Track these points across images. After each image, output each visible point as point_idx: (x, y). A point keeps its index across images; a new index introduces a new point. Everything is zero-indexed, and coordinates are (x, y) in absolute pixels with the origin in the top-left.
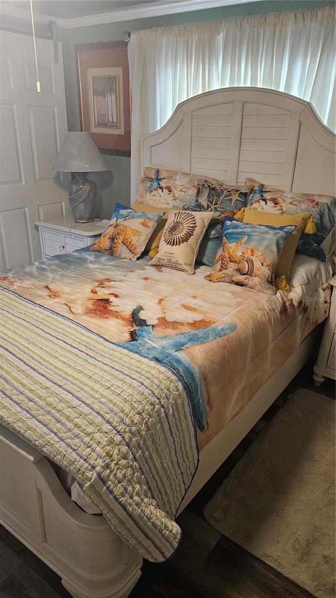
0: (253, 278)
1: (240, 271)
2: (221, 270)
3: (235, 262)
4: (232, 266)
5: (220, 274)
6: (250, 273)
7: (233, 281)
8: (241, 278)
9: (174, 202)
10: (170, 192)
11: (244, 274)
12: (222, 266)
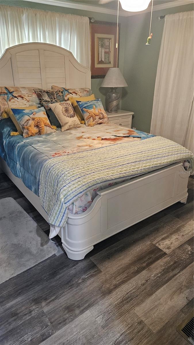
0: (105, 119)
1: (100, 118)
2: (94, 121)
3: (97, 116)
4: (97, 117)
5: (94, 122)
6: (103, 118)
7: (98, 123)
8: (101, 121)
9: (28, 103)
10: (23, 98)
11: (102, 119)
12: (93, 119)
